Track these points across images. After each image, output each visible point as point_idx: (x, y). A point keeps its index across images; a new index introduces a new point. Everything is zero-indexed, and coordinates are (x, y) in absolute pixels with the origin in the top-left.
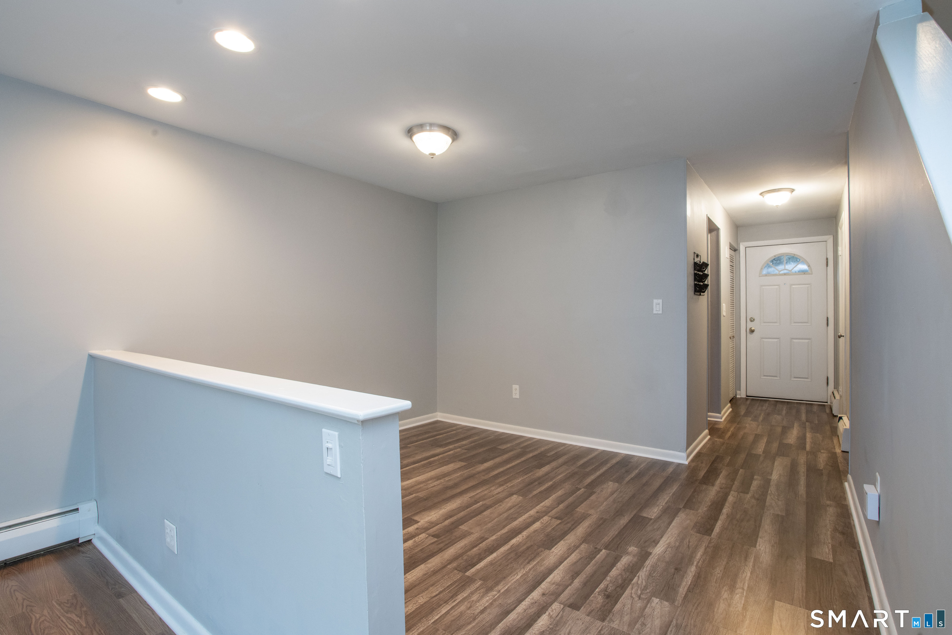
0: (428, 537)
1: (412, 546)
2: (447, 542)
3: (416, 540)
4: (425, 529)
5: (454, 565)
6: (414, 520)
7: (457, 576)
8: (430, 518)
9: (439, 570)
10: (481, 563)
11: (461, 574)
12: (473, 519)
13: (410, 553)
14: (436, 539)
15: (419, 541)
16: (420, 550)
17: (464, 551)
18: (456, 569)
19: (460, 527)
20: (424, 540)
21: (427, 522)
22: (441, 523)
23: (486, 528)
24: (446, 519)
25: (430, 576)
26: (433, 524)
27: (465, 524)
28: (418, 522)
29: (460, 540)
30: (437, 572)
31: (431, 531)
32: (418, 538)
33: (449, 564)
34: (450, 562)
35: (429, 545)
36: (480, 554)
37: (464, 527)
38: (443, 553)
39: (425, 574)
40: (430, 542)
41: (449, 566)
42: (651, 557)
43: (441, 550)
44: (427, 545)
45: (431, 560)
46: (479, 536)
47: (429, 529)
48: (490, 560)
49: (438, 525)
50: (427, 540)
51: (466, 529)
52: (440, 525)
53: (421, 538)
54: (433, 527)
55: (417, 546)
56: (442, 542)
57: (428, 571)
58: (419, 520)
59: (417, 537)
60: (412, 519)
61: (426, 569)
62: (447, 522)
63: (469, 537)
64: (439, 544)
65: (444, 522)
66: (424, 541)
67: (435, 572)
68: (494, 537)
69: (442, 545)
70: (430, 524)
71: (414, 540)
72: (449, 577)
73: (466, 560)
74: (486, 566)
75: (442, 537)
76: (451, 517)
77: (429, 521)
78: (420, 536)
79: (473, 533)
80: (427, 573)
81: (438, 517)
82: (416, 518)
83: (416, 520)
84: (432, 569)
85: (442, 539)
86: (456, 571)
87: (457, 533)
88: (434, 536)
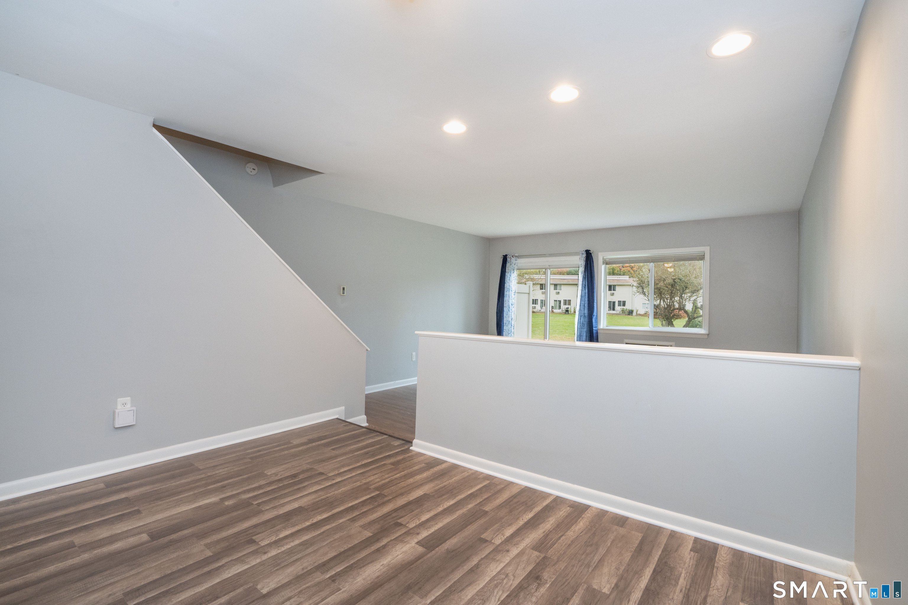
0: (407, 524)
1: (421, 515)
2: (389, 517)
3: (418, 521)
4: (409, 533)
5: (386, 499)
6: (423, 546)
7: (385, 492)
8: (404, 549)
9: (399, 495)
10: (365, 499)
11: (383, 493)
12: (353, 545)
13: (423, 509)
14: (399, 521)
15: (415, 520)
16: (413, 512)
17: (375, 509)
18: (385, 496)
19: (372, 534)
20: (411, 521)
21: (407, 542)
22: (391, 540)
23: (344, 532)
24: (384, 547)
25: (405, 492)
26: (399, 540)
27: (364, 538)
28: (417, 543)
29: (376, 519)
30: (400, 495)
31: (404, 530)
32: (416, 522)
33: (390, 499)
34: (389, 501)
35: (405, 516)
36: (362, 506)
37: (368, 534)
38: (393, 508)
39: (409, 493)
40: (405, 518)
41: (391, 498)
42: (220, 498)
43: (395, 510)
44: (408, 516)
45: (405, 503)
46: (355, 523)
47: (405, 533)
48: (356, 501)
49: (395, 537)
50: (407, 521)
51: (366, 532)
52: (393, 538)
53: (413, 523)
54: (400, 535)
55: (417, 515)
56: (393, 518)
57: (407, 495)
58: (417, 546)
59: (417, 524)
60: (426, 548)
61: (408, 497)
62: (384, 542)
63: (366, 522)
64: (396, 516)
65: (388, 542)
66: (411, 519)
67: (402, 494)
68: (341, 521)
69: (394, 515)
70: (404, 539)
71: (420, 521)
72: (392, 491)
73: (376, 502)
74: (361, 497)
75: (392, 523)
76: (378, 550)
77: (405, 544)
78: (414, 525)
79: (360, 527)
80: (407, 494)
81: (394, 550)
82: (421, 549)
83: (420, 545)
84: (404, 496)
85: (393, 521)
86: (386, 494)
87: (376, 527)
88: (400, 525)
